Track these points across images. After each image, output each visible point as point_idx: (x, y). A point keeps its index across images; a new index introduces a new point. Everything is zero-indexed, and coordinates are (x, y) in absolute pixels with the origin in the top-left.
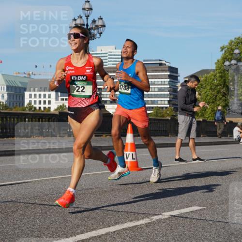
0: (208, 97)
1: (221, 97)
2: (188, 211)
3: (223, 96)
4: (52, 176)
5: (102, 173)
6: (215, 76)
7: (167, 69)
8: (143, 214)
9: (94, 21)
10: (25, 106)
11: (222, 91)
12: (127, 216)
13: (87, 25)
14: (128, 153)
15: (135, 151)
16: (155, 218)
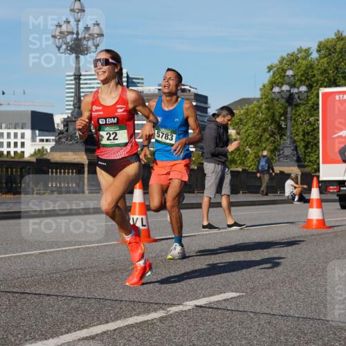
0: (250, 138)
1: (268, 137)
2: (220, 299)
3: (271, 136)
4: (25, 251)
5: (98, 246)
6: (260, 107)
7: (192, 97)
8: (156, 304)
9: (87, 28)
11: (270, 128)
12: (133, 308)
13: (78, 34)
14: (135, 217)
15: (146, 214)
16: (173, 309)
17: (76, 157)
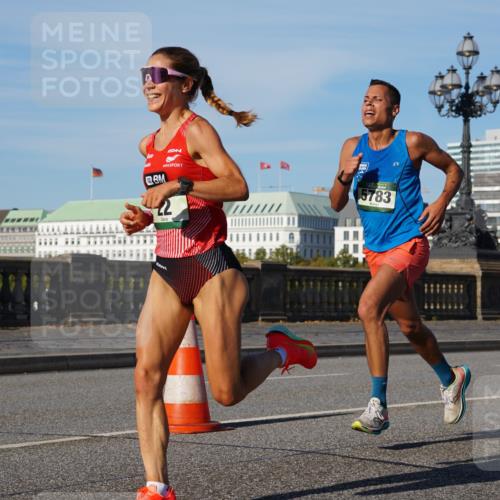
9: (482, 78)
10: (336, 256)
13: (467, 87)
17: (464, 266)
